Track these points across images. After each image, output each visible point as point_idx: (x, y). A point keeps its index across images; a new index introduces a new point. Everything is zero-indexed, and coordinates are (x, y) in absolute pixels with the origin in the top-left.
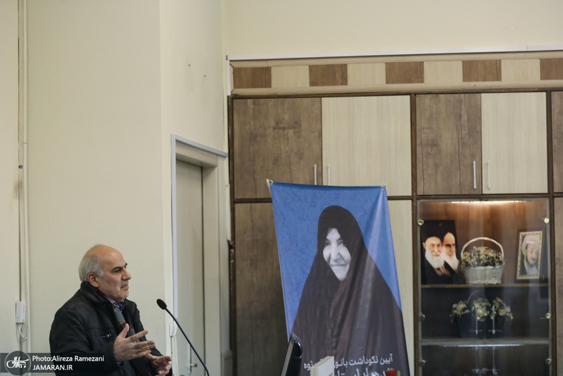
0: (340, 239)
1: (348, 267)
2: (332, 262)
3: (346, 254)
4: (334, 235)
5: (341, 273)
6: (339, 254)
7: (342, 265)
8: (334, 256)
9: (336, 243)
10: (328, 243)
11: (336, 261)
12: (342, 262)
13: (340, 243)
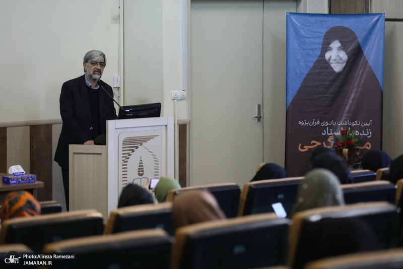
0: (340, 47)
1: (344, 64)
2: (331, 61)
3: (344, 56)
4: (336, 45)
5: (337, 68)
6: (338, 56)
7: (340, 63)
8: (333, 58)
9: (337, 49)
10: (331, 49)
11: (334, 60)
12: (340, 61)
13: (340, 49)
